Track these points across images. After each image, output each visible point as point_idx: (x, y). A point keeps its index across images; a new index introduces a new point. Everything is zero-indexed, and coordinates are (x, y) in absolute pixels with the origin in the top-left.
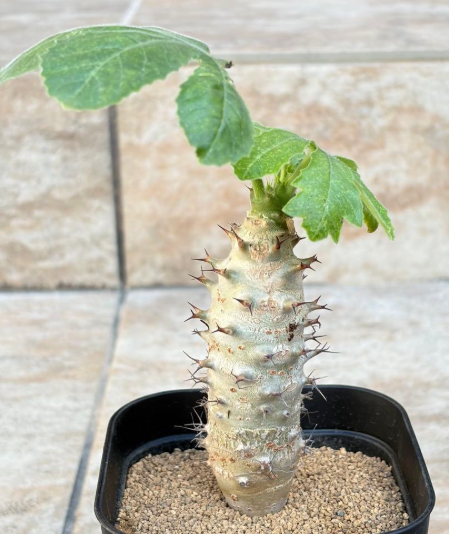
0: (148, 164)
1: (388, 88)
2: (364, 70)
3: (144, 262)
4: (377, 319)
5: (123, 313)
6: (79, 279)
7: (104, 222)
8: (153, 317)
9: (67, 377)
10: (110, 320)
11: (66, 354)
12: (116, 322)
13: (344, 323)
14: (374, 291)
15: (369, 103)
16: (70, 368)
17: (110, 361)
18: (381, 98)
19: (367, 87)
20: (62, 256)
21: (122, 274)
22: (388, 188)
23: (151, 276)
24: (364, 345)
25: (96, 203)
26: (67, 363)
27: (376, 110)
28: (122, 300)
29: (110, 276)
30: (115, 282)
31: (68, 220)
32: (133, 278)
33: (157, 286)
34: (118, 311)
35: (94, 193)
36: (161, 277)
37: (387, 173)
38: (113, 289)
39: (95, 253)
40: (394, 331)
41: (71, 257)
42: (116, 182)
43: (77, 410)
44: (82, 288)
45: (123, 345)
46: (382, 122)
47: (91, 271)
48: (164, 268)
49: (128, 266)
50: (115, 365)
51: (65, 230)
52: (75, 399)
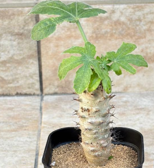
0: (52, 45)
1: (147, 14)
2: (138, 7)
3: (50, 84)
4: (143, 107)
5: (43, 105)
6: (24, 91)
7: (34, 69)
8: (55, 106)
9: (25, 130)
10: (39, 108)
11: (24, 121)
12: (41, 108)
13: (130, 108)
14: (142, 95)
15: (140, 20)
16: (26, 126)
17: (41, 123)
18: (144, 18)
19: (139, 13)
20: (18, 82)
21: (42, 89)
22: (147, 54)
23: (53, 90)
24: (138, 117)
25: (31, 61)
26: (24, 125)
27: (143, 23)
28: (42, 100)
29: (37, 90)
30: (39, 92)
31: (20, 68)
32: (46, 91)
33: (55, 94)
34: (41, 104)
35: (30, 57)
36: (57, 90)
37: (147, 48)
38: (38, 95)
39: (31, 81)
40: (150, 111)
41: (21, 82)
42: (39, 52)
43: (31, 142)
44: (26, 95)
45: (45, 117)
46: (145, 28)
47: (29, 88)
48: (58, 87)
49: (44, 86)
50: (43, 125)
51: (19, 72)
52: (30, 138)
